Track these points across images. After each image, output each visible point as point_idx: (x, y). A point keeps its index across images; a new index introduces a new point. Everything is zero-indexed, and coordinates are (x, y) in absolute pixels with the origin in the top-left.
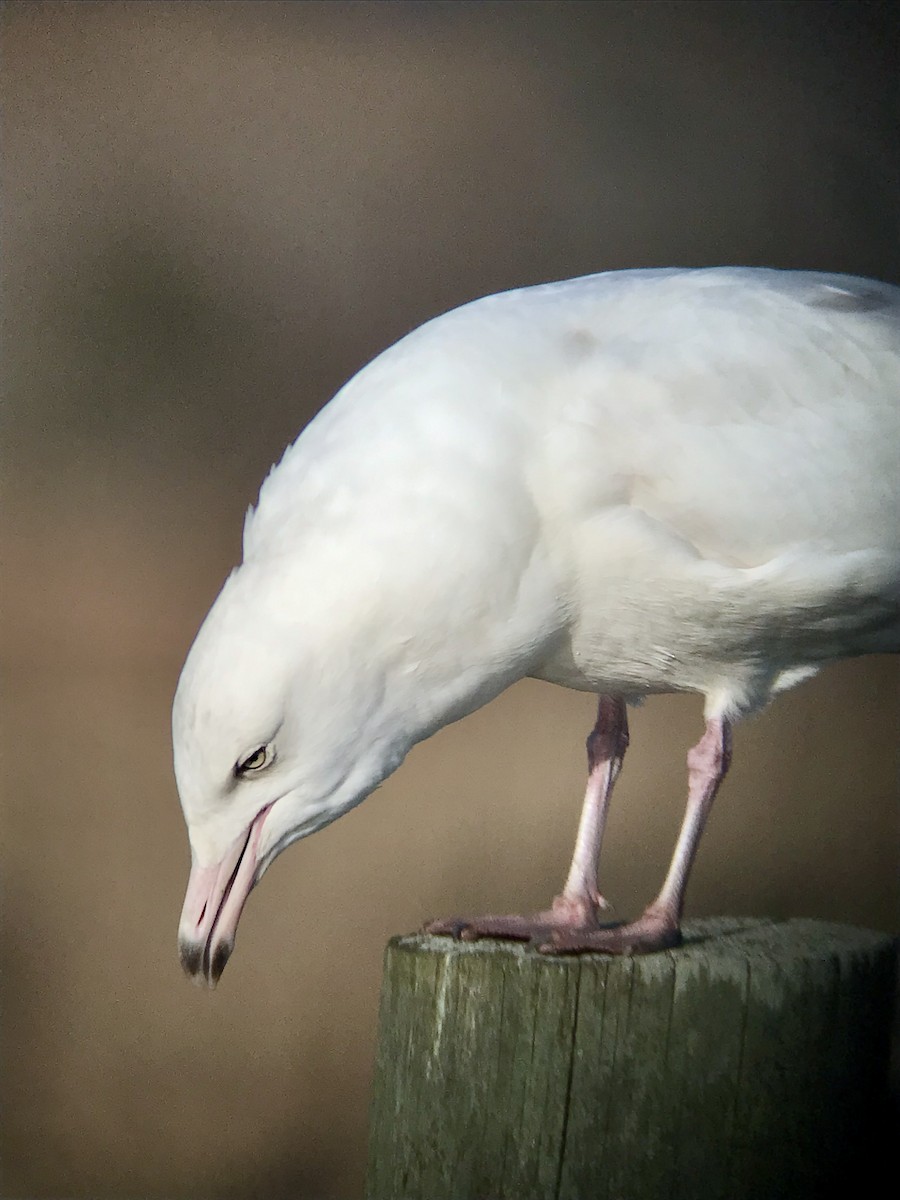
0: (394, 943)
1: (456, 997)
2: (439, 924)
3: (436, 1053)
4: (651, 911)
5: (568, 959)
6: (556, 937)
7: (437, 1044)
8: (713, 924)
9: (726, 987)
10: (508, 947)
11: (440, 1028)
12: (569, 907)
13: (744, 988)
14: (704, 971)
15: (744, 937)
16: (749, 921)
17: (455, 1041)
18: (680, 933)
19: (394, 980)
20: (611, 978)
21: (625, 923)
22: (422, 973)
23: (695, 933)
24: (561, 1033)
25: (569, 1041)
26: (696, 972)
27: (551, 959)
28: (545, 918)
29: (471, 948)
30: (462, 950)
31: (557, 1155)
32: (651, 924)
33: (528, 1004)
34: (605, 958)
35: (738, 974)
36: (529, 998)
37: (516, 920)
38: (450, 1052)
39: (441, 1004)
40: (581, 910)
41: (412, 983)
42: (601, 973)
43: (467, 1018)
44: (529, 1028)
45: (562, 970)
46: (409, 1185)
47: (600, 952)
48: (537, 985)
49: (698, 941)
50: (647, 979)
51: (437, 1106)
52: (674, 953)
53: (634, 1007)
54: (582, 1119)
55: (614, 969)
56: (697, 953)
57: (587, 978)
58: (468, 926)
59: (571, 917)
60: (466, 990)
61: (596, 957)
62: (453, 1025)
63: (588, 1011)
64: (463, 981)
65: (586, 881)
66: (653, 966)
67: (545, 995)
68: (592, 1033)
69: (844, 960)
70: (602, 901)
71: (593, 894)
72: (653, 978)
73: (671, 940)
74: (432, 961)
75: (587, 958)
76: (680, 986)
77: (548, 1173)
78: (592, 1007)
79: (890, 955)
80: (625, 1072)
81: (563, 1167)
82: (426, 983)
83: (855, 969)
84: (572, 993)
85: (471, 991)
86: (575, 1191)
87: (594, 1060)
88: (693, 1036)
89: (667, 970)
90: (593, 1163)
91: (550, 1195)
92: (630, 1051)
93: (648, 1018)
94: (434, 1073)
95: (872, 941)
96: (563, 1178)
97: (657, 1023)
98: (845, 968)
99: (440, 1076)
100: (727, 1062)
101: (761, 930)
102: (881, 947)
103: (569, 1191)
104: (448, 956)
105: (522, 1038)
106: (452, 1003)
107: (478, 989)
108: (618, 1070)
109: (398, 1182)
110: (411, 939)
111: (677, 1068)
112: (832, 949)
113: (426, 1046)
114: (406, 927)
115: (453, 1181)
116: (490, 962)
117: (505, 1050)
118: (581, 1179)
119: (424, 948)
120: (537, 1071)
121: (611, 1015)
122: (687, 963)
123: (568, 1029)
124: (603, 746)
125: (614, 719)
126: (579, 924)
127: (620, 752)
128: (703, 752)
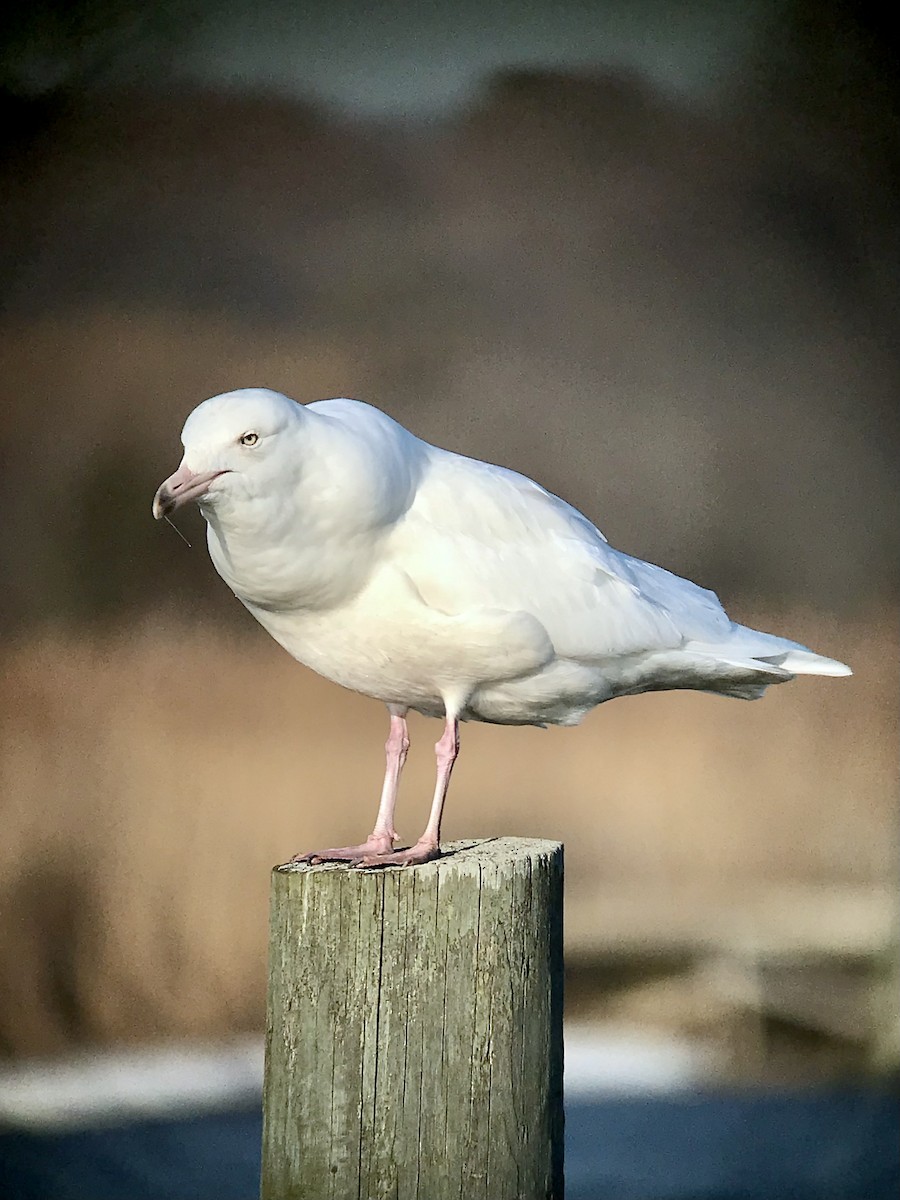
0: (275, 869)
1: (314, 899)
2: (301, 857)
3: (304, 930)
4: (421, 840)
5: (377, 871)
6: (366, 859)
7: (304, 926)
8: (458, 845)
9: (468, 878)
11: (305, 915)
12: (376, 844)
13: (478, 880)
14: (455, 872)
15: (476, 849)
16: (478, 841)
17: (314, 923)
18: (439, 850)
19: (277, 889)
20: (402, 880)
21: (408, 848)
22: (293, 884)
23: (450, 850)
24: (375, 913)
25: (380, 918)
26: (451, 873)
27: (367, 871)
28: (362, 848)
29: (321, 868)
30: (316, 870)
31: (377, 985)
32: (421, 848)
33: (355, 898)
35: (475, 872)
36: (356, 894)
37: (344, 851)
38: (312, 930)
39: (305, 902)
40: (383, 841)
41: (288, 890)
42: (397, 877)
43: (320, 909)
44: (357, 912)
45: (374, 876)
46: (293, 1009)
47: (395, 865)
48: (360, 887)
49: (451, 854)
50: (422, 878)
51: (305, 959)
52: (437, 862)
53: (417, 895)
54: (390, 962)
55: (403, 874)
56: (449, 860)
57: (389, 879)
58: (315, 856)
59: (378, 846)
60: (319, 893)
61: (393, 868)
62: (312, 916)
63: (391, 901)
64: (317, 888)
65: (386, 825)
66: (426, 870)
67: (365, 891)
68: (393, 912)
69: (534, 859)
70: (396, 836)
71: (390, 831)
72: (427, 878)
73: (435, 855)
74: (298, 876)
75: (388, 869)
76: (442, 881)
77: (372, 996)
78: (392, 897)
79: (559, 855)
80: (413, 932)
81: (381, 990)
82: (296, 891)
83: (540, 864)
84: (380, 890)
85: (322, 893)
86: (388, 1004)
87: (396, 927)
88: (451, 909)
89: (434, 872)
90: (398, 987)
91: (374, 1008)
92: (415, 921)
93: (425, 901)
94: (303, 942)
95: (549, 847)
96: (382, 997)
97: (430, 903)
98: (535, 864)
99: (307, 944)
100: (470, 923)
101: (485, 846)
102: (554, 850)
103: (386, 1005)
104: (308, 874)
105: (353, 918)
106: (311, 901)
107: (326, 892)
108: (409, 932)
109: (286, 1006)
110: (286, 866)
111: (443, 928)
112: (526, 853)
113: (297, 928)
114: (282, 860)
115: (318, 1004)
116: (332, 875)
117: (343, 927)
118: (392, 996)
119: (294, 870)
120: (363, 935)
121: (404, 900)
122: (445, 868)
123: (379, 910)
124: (393, 747)
125: (399, 731)
126: (382, 850)
127: (405, 751)
128: (443, 744)
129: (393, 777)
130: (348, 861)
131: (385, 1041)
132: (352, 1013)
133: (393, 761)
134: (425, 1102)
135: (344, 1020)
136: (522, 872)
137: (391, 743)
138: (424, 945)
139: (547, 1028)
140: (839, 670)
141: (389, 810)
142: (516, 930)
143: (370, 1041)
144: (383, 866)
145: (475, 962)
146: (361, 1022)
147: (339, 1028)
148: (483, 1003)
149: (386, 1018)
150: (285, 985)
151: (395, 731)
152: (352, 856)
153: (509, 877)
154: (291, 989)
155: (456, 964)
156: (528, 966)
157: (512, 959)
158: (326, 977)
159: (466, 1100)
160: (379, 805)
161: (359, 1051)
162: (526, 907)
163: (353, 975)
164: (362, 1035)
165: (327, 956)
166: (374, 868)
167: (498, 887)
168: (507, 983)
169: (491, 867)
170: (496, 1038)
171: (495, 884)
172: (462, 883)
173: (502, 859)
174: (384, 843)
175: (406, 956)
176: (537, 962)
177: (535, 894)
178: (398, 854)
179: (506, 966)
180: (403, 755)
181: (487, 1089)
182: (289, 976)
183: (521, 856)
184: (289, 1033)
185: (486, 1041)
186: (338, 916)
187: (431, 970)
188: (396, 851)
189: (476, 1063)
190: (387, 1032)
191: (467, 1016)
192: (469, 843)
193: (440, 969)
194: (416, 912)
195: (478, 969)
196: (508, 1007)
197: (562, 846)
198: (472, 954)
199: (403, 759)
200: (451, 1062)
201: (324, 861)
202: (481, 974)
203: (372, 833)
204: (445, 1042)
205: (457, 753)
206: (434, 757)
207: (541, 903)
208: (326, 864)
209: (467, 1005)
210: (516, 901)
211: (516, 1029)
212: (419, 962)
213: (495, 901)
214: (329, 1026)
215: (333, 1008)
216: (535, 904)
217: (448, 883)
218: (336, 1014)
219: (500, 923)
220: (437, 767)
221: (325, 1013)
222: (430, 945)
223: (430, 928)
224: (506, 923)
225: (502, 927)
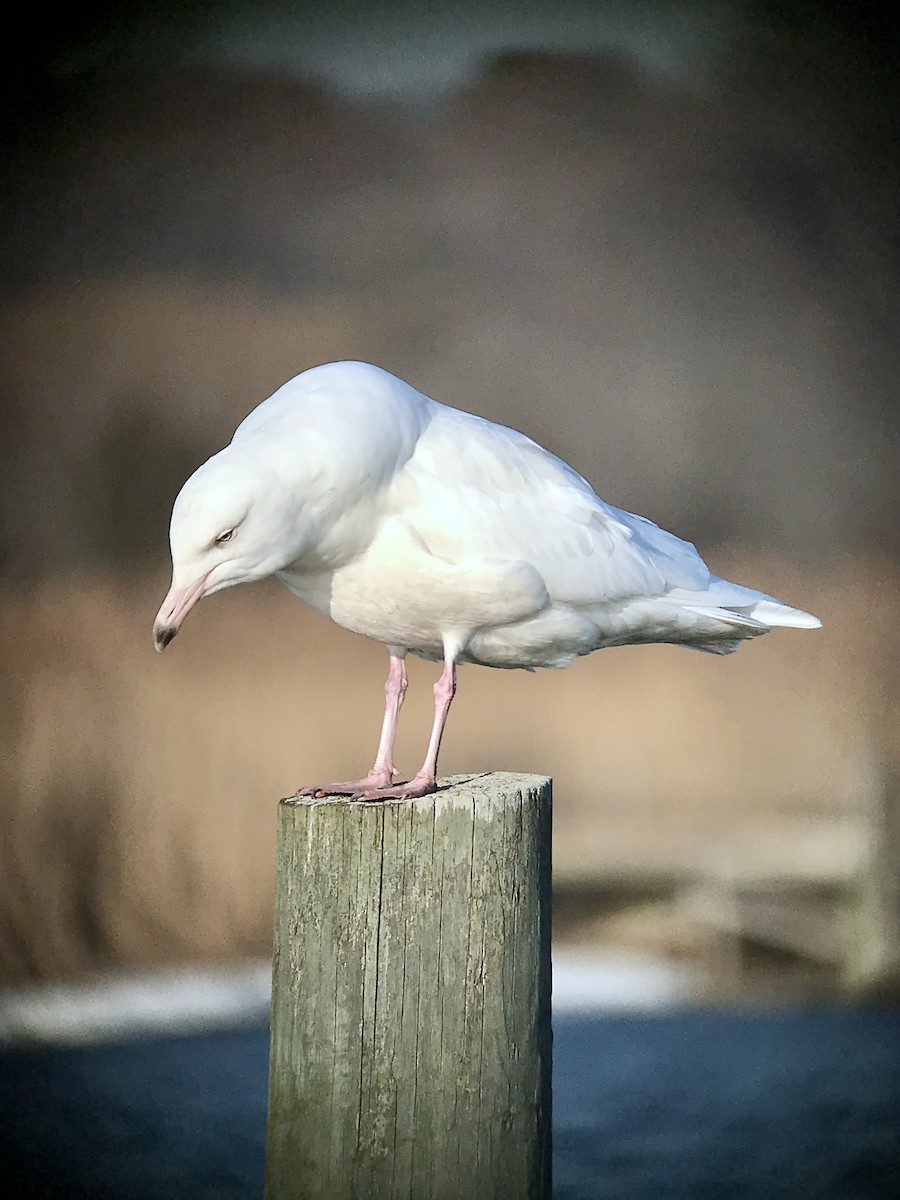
0: (282, 801)
1: (318, 830)
2: (307, 791)
3: (309, 859)
4: (419, 774)
5: (377, 804)
6: (367, 793)
7: (309, 855)
8: (454, 779)
9: (463, 811)
10: (345, 799)
11: (310, 845)
12: (376, 778)
13: (472, 812)
14: (450, 805)
15: (470, 783)
16: (472, 776)
17: (318, 853)
18: (436, 784)
19: (284, 821)
20: (401, 812)
21: (407, 782)
22: (299, 816)
23: (445, 784)
24: (375, 843)
25: (380, 849)
26: (446, 806)
27: (368, 804)
28: (363, 783)
29: (324, 801)
30: (319, 803)
31: (377, 909)
32: (418, 783)
33: (357, 829)
34: (396, 801)
35: (469, 805)
36: (357, 825)
37: (347, 786)
38: (316, 859)
39: (310, 833)
40: (383, 776)
41: (294, 822)
42: (395, 810)
43: (324, 839)
44: (358, 842)
45: (374, 809)
46: (298, 933)
47: (393, 798)
48: (361, 819)
49: (446, 788)
50: (420, 811)
51: (310, 887)
52: (434, 795)
53: (414, 826)
54: (389, 889)
55: (402, 807)
56: (445, 794)
57: (388, 812)
58: (319, 790)
59: (379, 781)
60: (323, 825)
61: (392, 801)
62: (317, 845)
63: (390, 832)
64: (321, 821)
65: (386, 760)
66: (424, 803)
67: (366, 823)
68: (392, 842)
69: (524, 792)
70: (395, 772)
71: (390, 766)
72: (424, 811)
73: (432, 789)
74: (303, 809)
76: (438, 813)
77: (373, 920)
78: (391, 827)
79: (548, 788)
80: (411, 862)
81: (381, 916)
82: (301, 823)
83: (530, 797)
84: (380, 822)
85: (326, 825)
86: (388, 929)
87: (394, 857)
88: (446, 840)
89: (431, 805)
90: (397, 913)
91: (375, 932)
92: (413, 850)
93: (422, 832)
94: (308, 870)
95: (538, 781)
96: (381, 922)
97: (427, 834)
98: (525, 797)
99: (311, 872)
100: (465, 852)
101: (479, 780)
102: (543, 784)
103: (385, 929)
104: (312, 807)
105: (355, 848)
106: (316, 833)
107: (329, 824)
108: (407, 861)
109: (292, 931)
110: (292, 799)
111: (438, 857)
112: (517, 787)
113: (303, 857)
114: (289, 793)
115: (322, 928)
116: (335, 808)
117: (346, 855)
118: (391, 922)
119: (299, 803)
120: (364, 865)
121: (402, 832)
122: (441, 800)
123: (379, 841)
124: (393, 687)
125: (398, 672)
126: (382, 785)
127: (403, 690)
128: (442, 685)
129: (392, 715)
130: (350, 795)
131: (385, 963)
132: (354, 938)
133: (392, 701)
134: (422, 1021)
135: (346, 943)
136: (513, 805)
137: (391, 684)
138: (421, 873)
139: (537, 950)
140: (809, 622)
141: (388, 746)
142: (508, 859)
143: (371, 964)
144: (382, 800)
145: (469, 889)
146: (362, 947)
147: (341, 952)
148: (477, 926)
149: (384, 942)
150: (291, 911)
151: (393, 672)
152: (353, 790)
153: (501, 810)
154: (297, 914)
155: (451, 890)
156: (518, 893)
157: (503, 886)
158: (330, 903)
159: (460, 1019)
160: (379, 741)
161: (360, 974)
162: (518, 838)
163: (354, 902)
164: (363, 958)
165: (330, 884)
166: (374, 801)
167: (491, 819)
168: (499, 910)
169: (484, 799)
170: (488, 961)
171: (488, 816)
172: (457, 816)
173: (494, 793)
174: (383, 777)
175: (405, 885)
176: (527, 890)
177: (525, 826)
178: (398, 788)
179: (497, 892)
180: (402, 694)
181: (480, 1008)
182: (294, 903)
183: (511, 791)
184: (294, 954)
185: (479, 963)
186: (341, 846)
187: (428, 897)
188: (395, 785)
189: (470, 984)
190: (387, 955)
191: (461, 939)
192: (463, 778)
193: (436, 896)
194: (414, 843)
195: (471, 896)
196: (500, 932)
197: (551, 781)
198: (466, 882)
199: (401, 699)
200: (447, 984)
201: (327, 795)
202: (475, 900)
203: (372, 768)
204: (440, 965)
205: (454, 693)
206: (433, 697)
207: (530, 834)
208: (330, 797)
209: (462, 930)
210: (507, 832)
211: (508, 952)
212: (417, 889)
213: (488, 831)
214: (332, 949)
215: (337, 933)
216: (526, 835)
217: (444, 815)
218: (339, 939)
219: (492, 853)
220: (435, 706)
221: (329, 938)
222: (427, 873)
223: (426, 857)
224: (498, 852)
225: (495, 856)
